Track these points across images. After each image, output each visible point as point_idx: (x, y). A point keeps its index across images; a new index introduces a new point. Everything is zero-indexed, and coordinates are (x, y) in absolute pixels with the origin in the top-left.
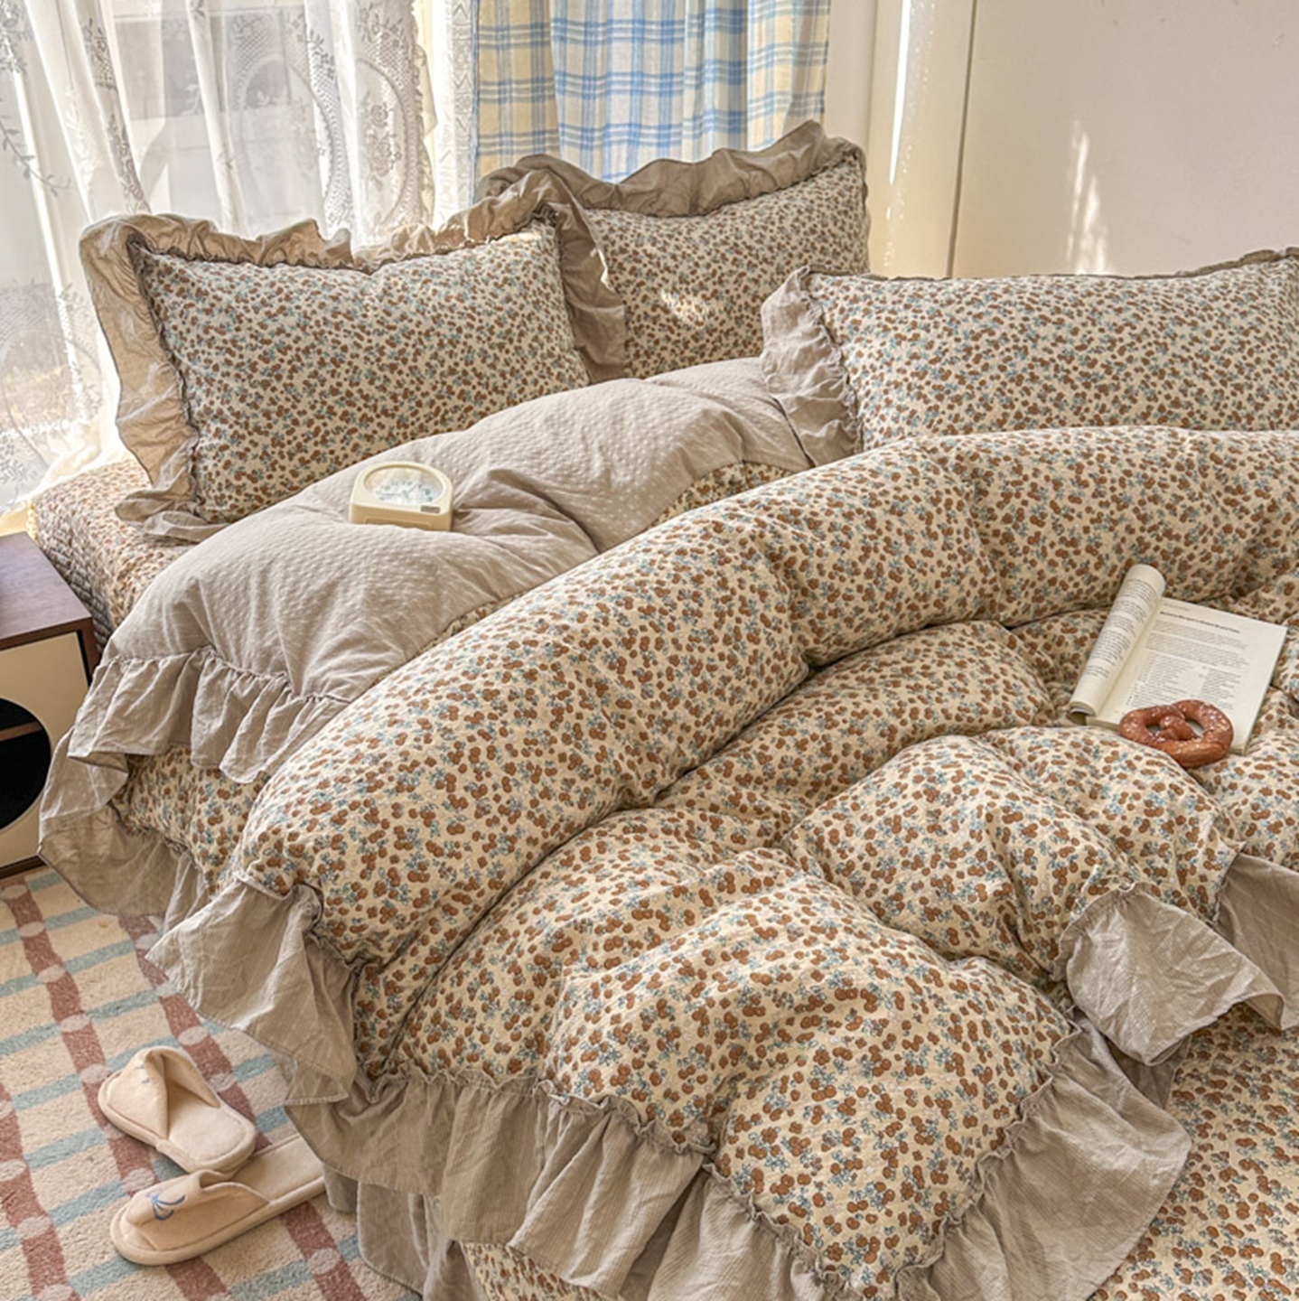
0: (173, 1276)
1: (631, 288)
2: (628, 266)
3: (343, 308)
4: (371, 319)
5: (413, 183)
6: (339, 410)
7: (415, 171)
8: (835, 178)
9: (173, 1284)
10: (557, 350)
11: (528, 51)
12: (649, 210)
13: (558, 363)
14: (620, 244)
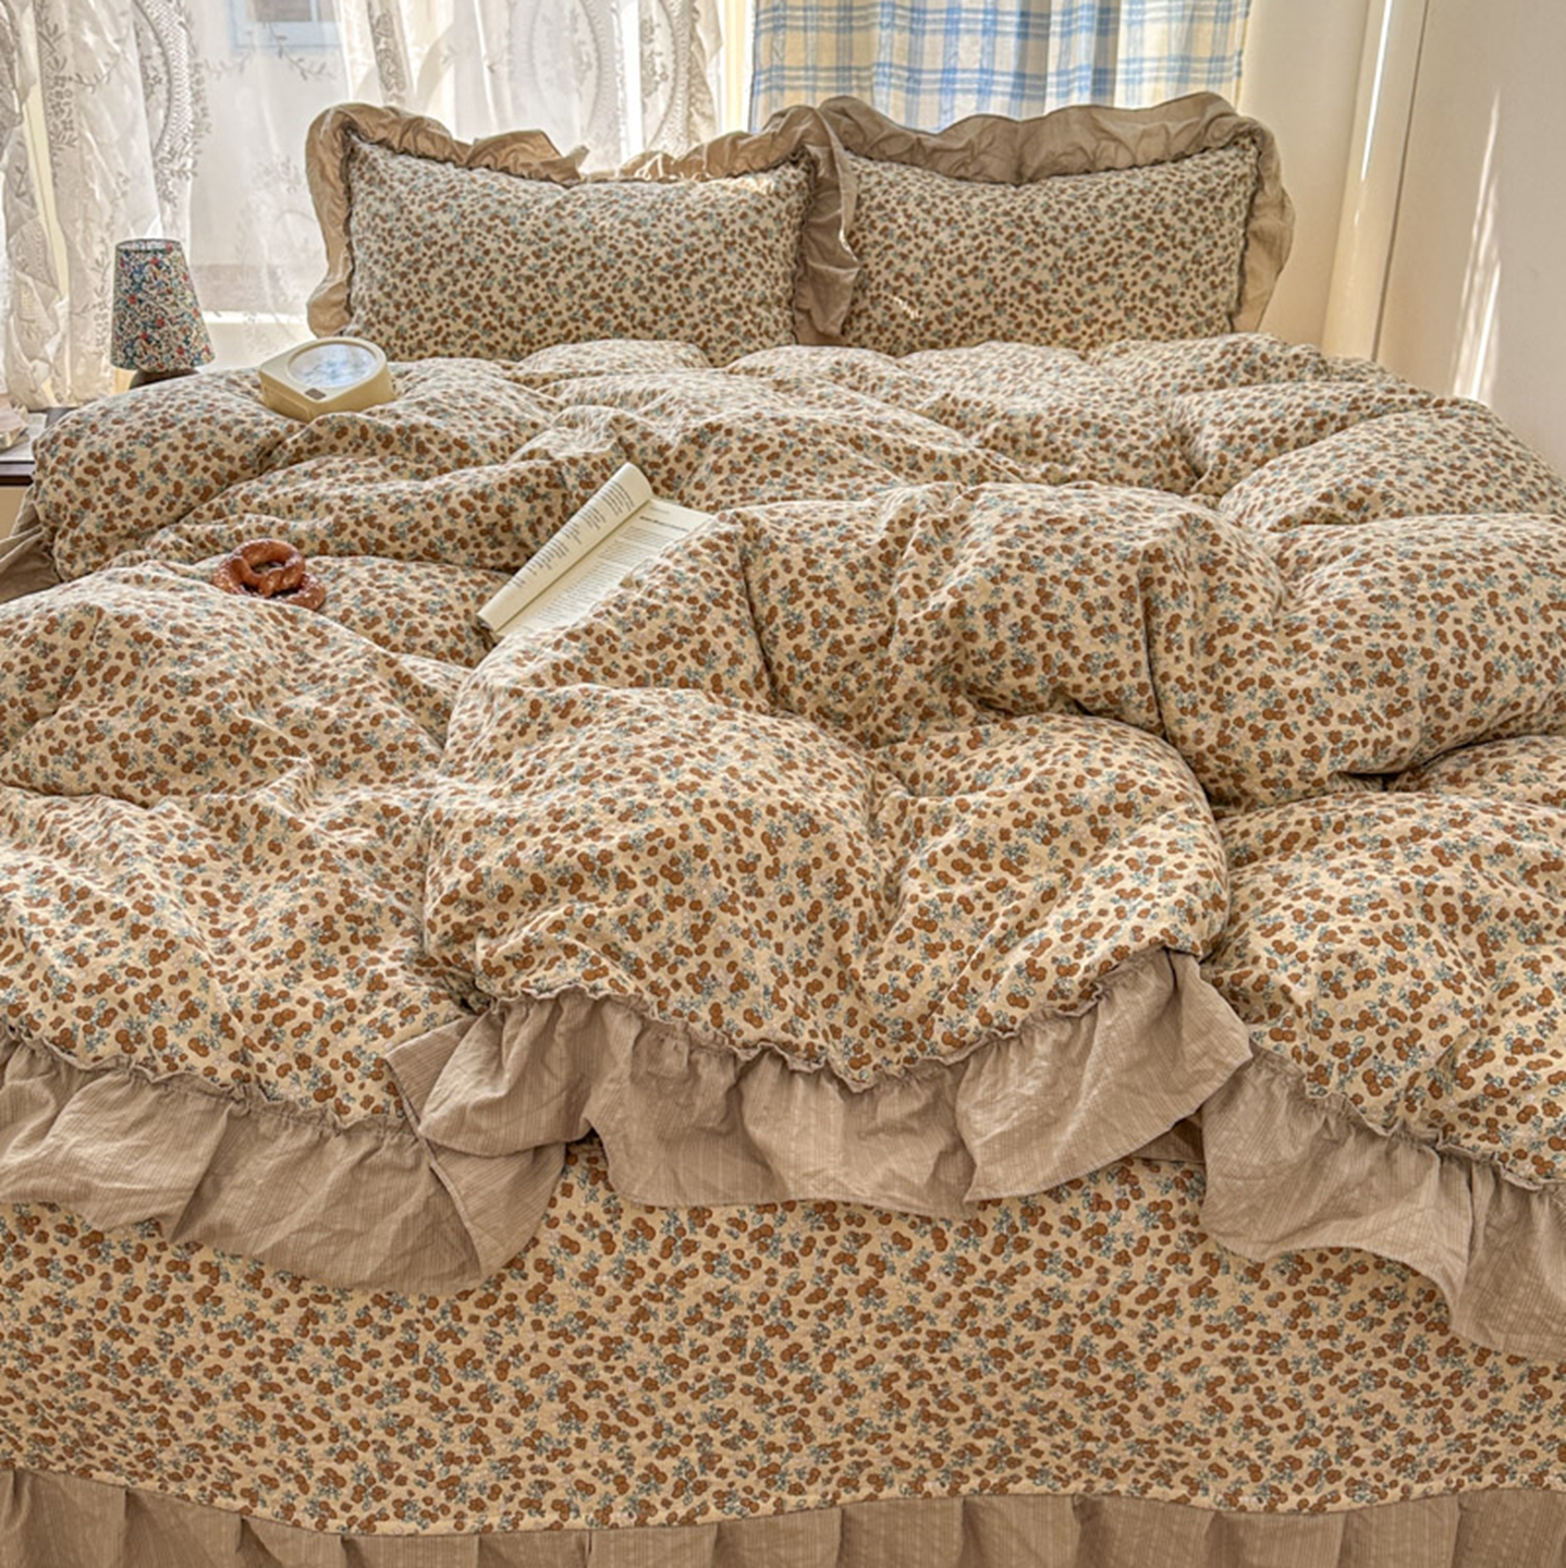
8: (1210, 162)
10: (740, 298)
12: (962, 172)
13: (735, 311)
14: (880, 198)
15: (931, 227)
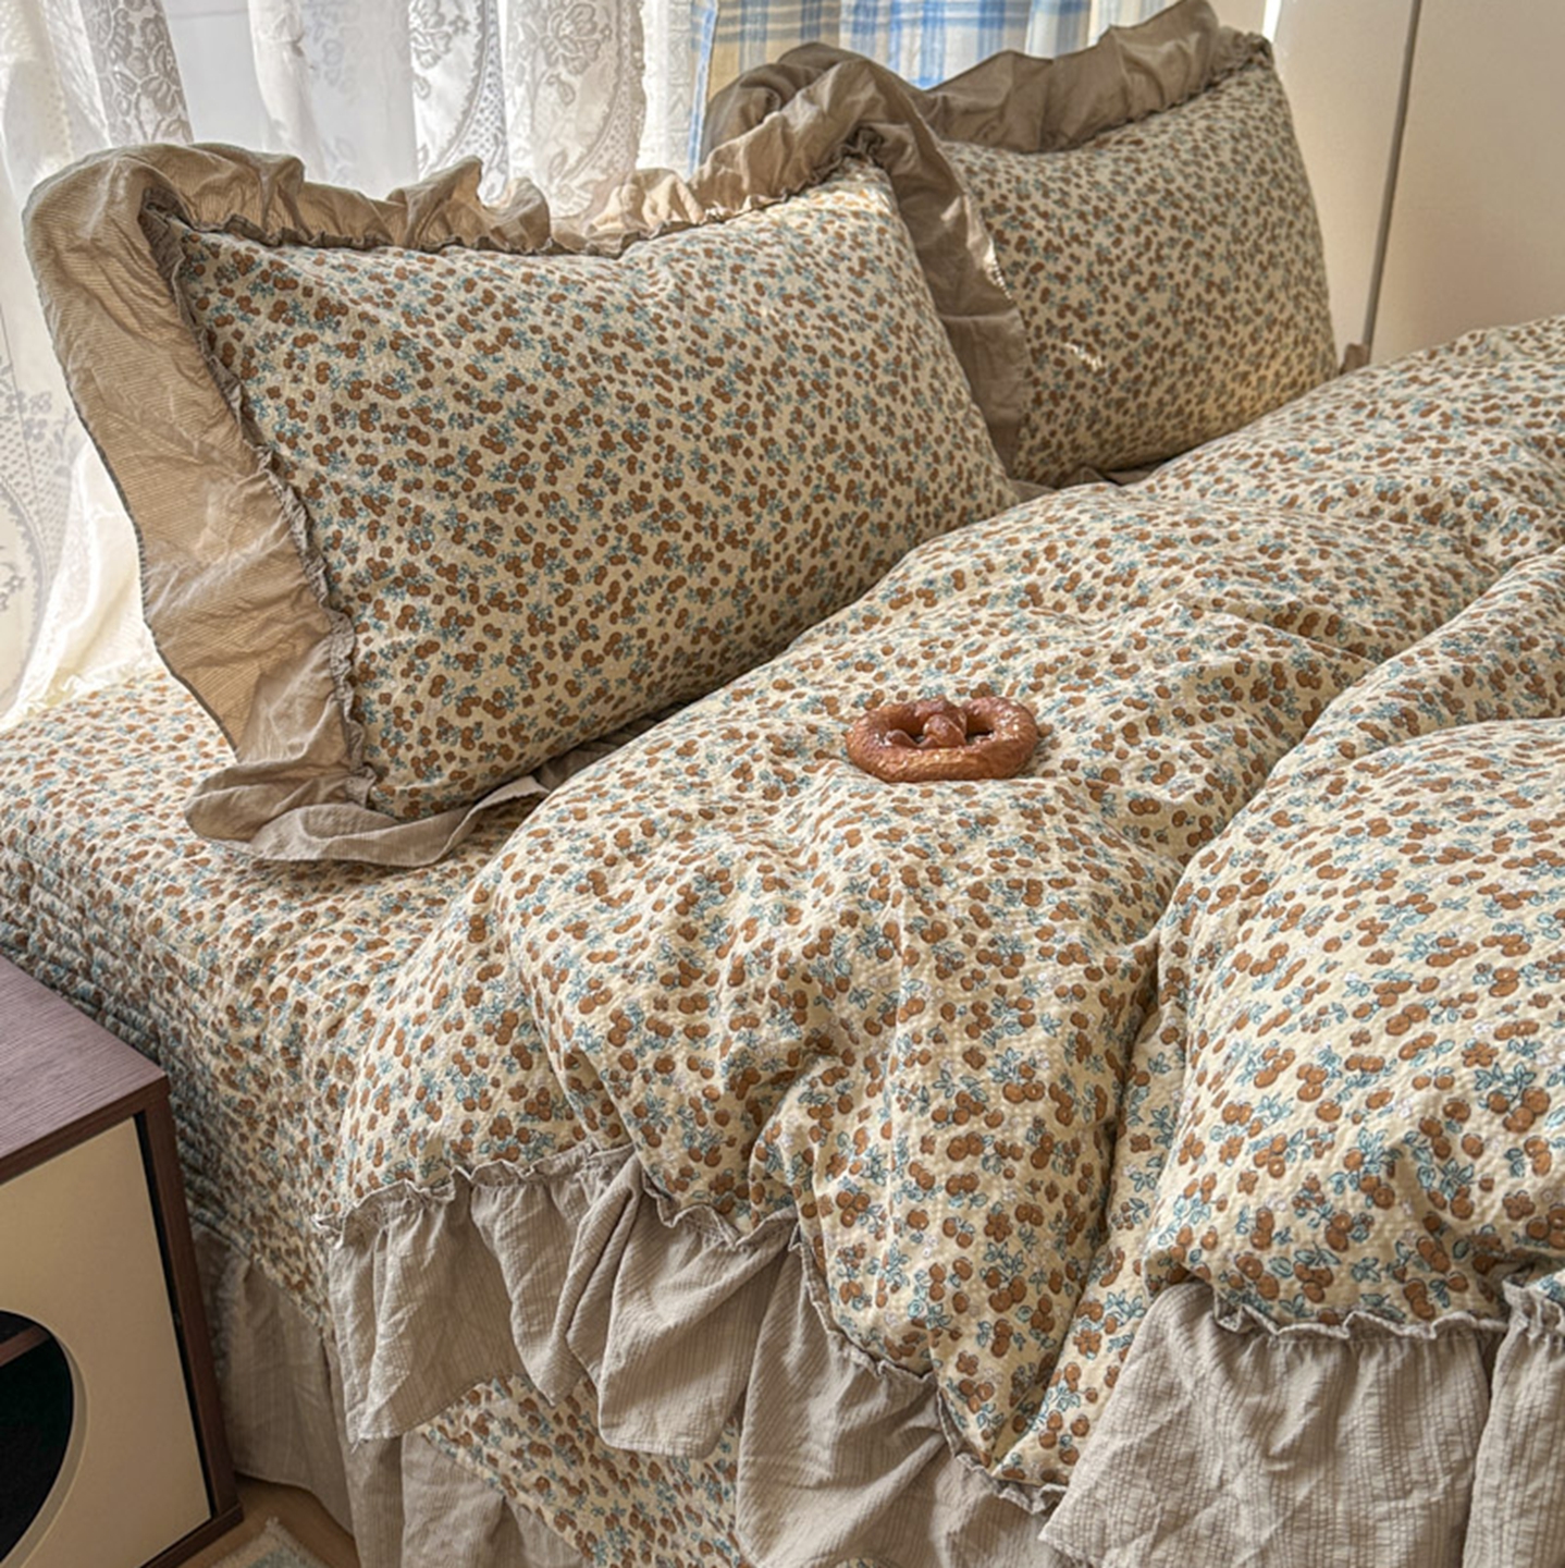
4: (674, 346)
6: (651, 542)
15: (1080, 228)
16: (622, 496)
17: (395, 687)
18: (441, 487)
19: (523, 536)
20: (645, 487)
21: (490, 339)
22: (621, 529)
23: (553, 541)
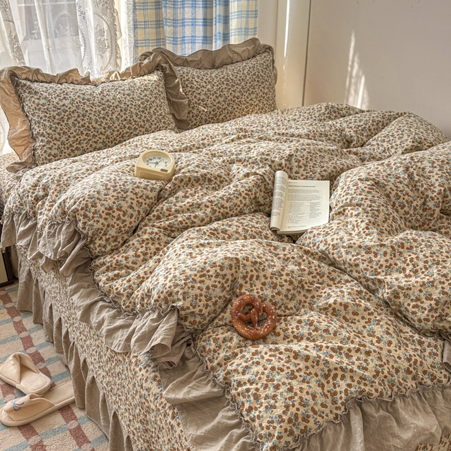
0: (20, 430)
1: (191, 93)
2: (189, 85)
3: (86, 97)
4: (96, 101)
5: (114, 56)
6: (85, 132)
7: (114, 52)
8: (263, 57)
9: (20, 432)
10: (163, 114)
11: (154, 11)
12: (197, 67)
13: (164, 118)
14: (186, 78)
15: (204, 85)
16: (80, 125)
17: (39, 151)
18: (49, 121)
19: (61, 130)
20: (85, 123)
21: (61, 98)
22: (79, 130)
23: (66, 131)
